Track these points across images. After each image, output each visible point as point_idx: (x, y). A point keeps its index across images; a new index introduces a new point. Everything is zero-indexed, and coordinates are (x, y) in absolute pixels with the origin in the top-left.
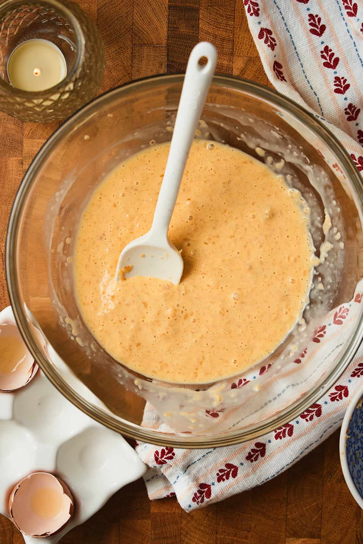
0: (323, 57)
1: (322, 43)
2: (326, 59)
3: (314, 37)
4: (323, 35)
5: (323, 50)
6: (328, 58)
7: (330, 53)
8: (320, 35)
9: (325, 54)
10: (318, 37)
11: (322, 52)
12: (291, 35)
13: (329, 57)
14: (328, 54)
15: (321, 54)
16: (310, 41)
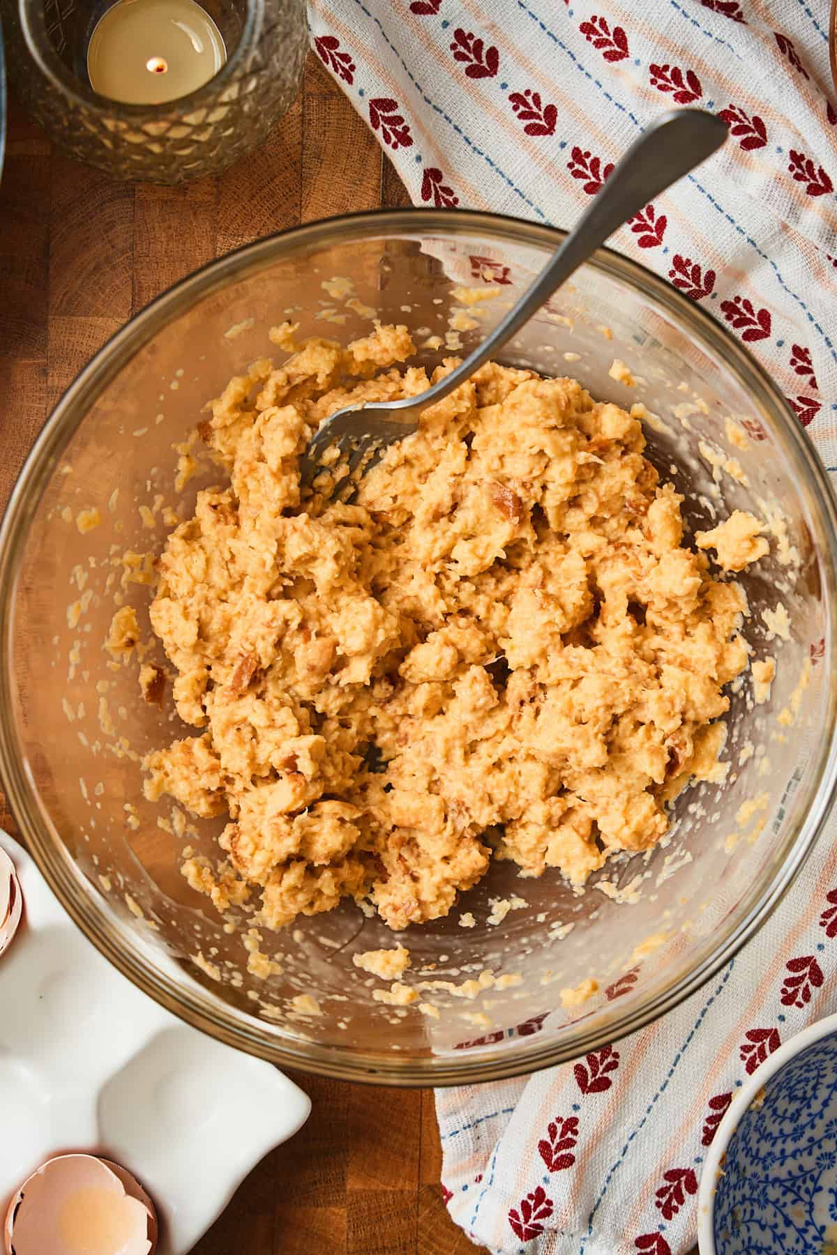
0: (578, 174)
1: (563, 145)
2: (586, 177)
3: (539, 140)
4: (556, 127)
5: (571, 160)
6: (589, 173)
7: (588, 161)
8: (549, 131)
9: (578, 167)
10: (548, 136)
11: (570, 165)
12: (488, 159)
13: (592, 171)
14: (585, 165)
15: (569, 171)
16: (535, 154)
